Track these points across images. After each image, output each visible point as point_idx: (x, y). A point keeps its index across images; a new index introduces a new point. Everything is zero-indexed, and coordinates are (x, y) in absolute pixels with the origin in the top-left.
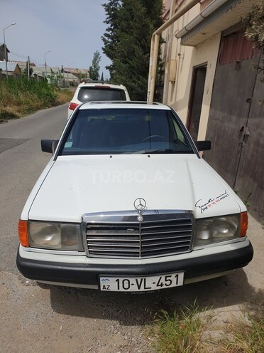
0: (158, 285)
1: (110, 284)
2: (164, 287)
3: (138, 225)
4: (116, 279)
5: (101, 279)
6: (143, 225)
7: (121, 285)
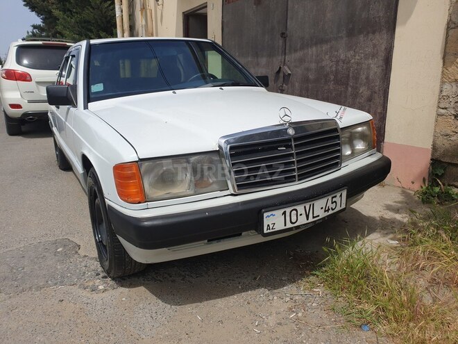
0: (325, 211)
1: (275, 221)
2: (331, 212)
3: (289, 140)
4: (282, 211)
5: (265, 215)
6: (296, 139)
7: (288, 218)
